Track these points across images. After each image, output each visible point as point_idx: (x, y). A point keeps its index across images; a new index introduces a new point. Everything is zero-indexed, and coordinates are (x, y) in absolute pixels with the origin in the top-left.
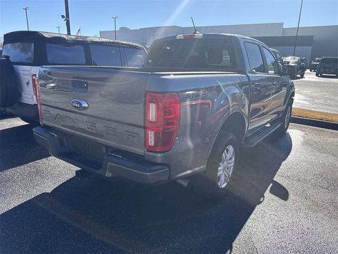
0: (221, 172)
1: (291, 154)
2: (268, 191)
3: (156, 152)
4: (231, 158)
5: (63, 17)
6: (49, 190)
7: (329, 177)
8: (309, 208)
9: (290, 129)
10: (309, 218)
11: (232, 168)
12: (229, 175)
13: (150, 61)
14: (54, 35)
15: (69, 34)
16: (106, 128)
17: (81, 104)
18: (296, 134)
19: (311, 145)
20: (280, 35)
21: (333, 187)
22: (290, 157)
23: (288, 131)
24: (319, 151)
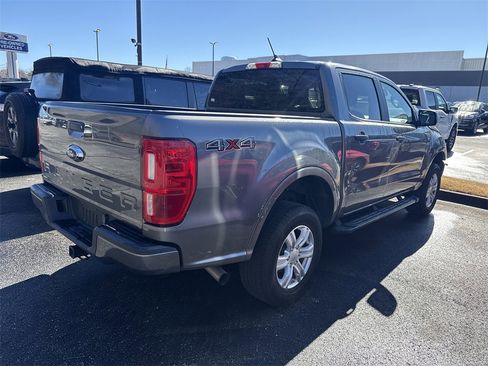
0: (285, 264)
1: (425, 246)
2: (364, 300)
3: (159, 226)
4: (306, 245)
5: (133, 40)
6: (50, 272)
7: (475, 287)
8: (423, 332)
9: (437, 209)
10: (416, 348)
11: (310, 259)
12: (302, 271)
13: (213, 100)
14: (93, 63)
15: (140, 64)
16: (102, 188)
17: (75, 153)
18: (444, 217)
19: (463, 236)
20: (458, 69)
21: (475, 304)
22: (421, 252)
23: (433, 212)
24: (474, 245)
